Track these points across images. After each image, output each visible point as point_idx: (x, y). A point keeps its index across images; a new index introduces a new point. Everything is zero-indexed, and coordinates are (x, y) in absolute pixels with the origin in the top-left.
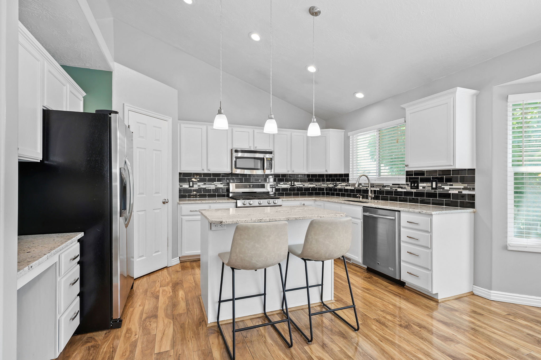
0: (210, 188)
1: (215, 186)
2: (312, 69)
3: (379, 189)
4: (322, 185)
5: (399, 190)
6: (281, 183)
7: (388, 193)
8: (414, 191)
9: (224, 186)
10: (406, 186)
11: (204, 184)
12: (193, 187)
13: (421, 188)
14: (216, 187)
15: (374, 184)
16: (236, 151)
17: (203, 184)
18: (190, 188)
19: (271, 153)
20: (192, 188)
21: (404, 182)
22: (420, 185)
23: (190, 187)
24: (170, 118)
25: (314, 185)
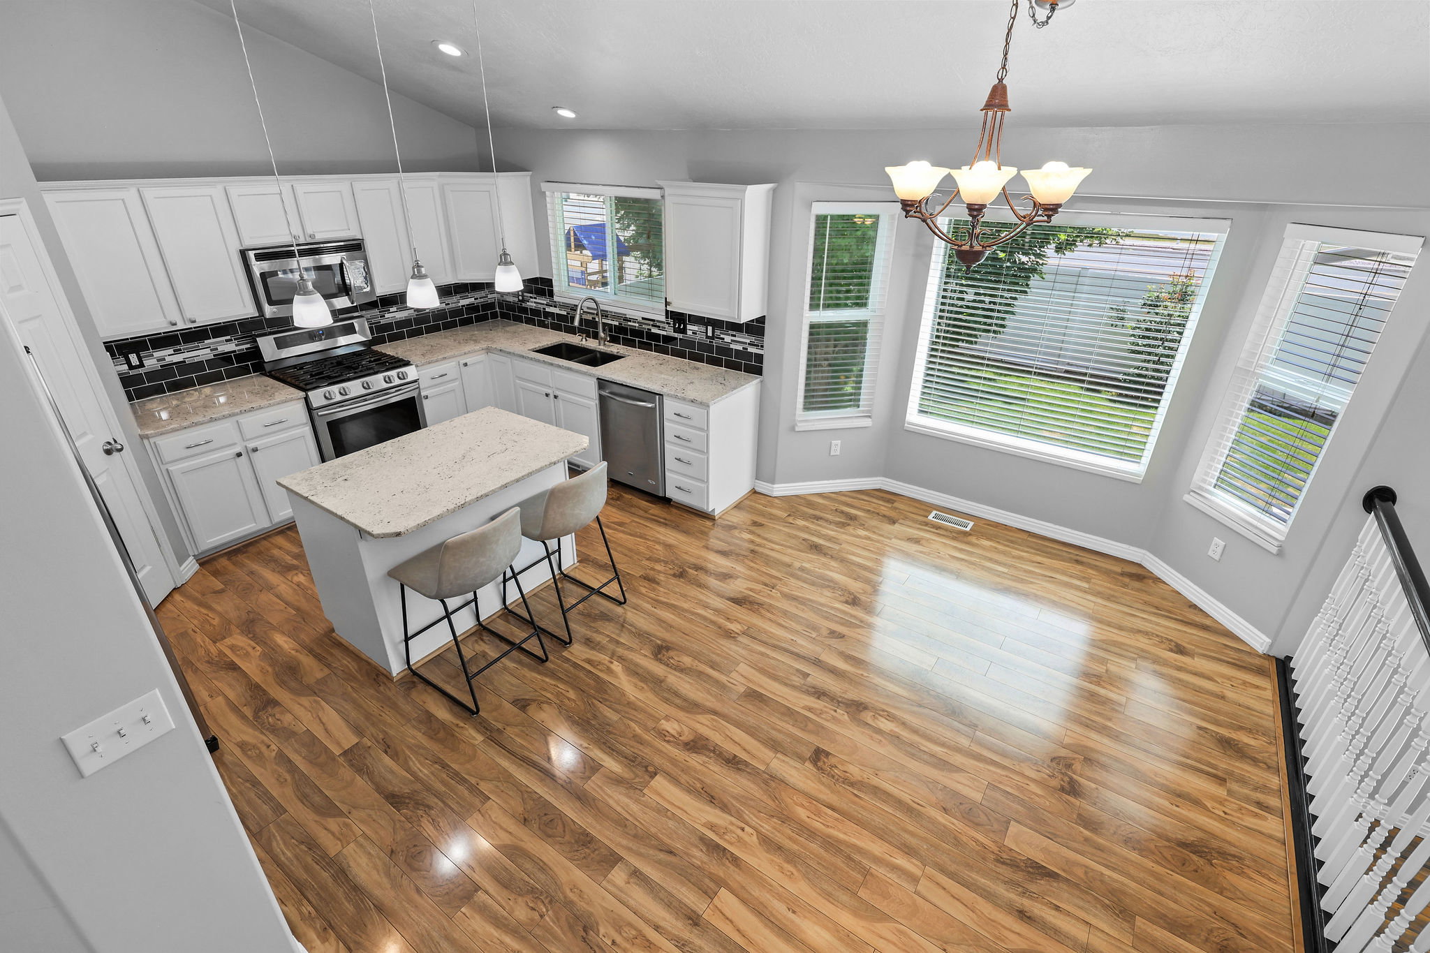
0: (196, 360)
1: (211, 350)
2: (450, 50)
3: (617, 323)
4: (490, 296)
5: (654, 330)
6: (391, 310)
7: (637, 333)
8: (680, 336)
9: (237, 345)
10: (667, 326)
11: (177, 352)
12: (142, 365)
13: (689, 333)
14: (216, 352)
15: (607, 311)
17: (171, 351)
18: (132, 373)
20: (141, 371)
21: (663, 318)
22: (689, 327)
23: (131, 367)
24: (20, 203)
25: (472, 300)
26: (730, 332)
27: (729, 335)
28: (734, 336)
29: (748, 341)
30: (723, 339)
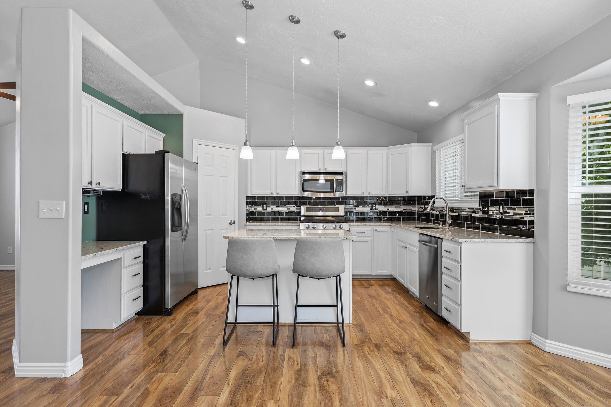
0: (282, 211)
1: (288, 209)
2: (370, 83)
3: (457, 214)
4: (413, 209)
5: (474, 215)
6: (359, 207)
7: (466, 218)
8: (485, 216)
9: (296, 209)
10: (479, 211)
11: (277, 207)
12: (266, 209)
13: (491, 213)
14: (289, 210)
15: (454, 208)
16: (304, 174)
17: (276, 207)
18: (263, 211)
19: (341, 174)
20: (265, 211)
21: (477, 206)
22: (491, 209)
23: (263, 210)
24: (237, 147)
25: (402, 209)
26: (513, 207)
27: (512, 209)
28: (515, 210)
29: (524, 212)
30: (509, 213)
